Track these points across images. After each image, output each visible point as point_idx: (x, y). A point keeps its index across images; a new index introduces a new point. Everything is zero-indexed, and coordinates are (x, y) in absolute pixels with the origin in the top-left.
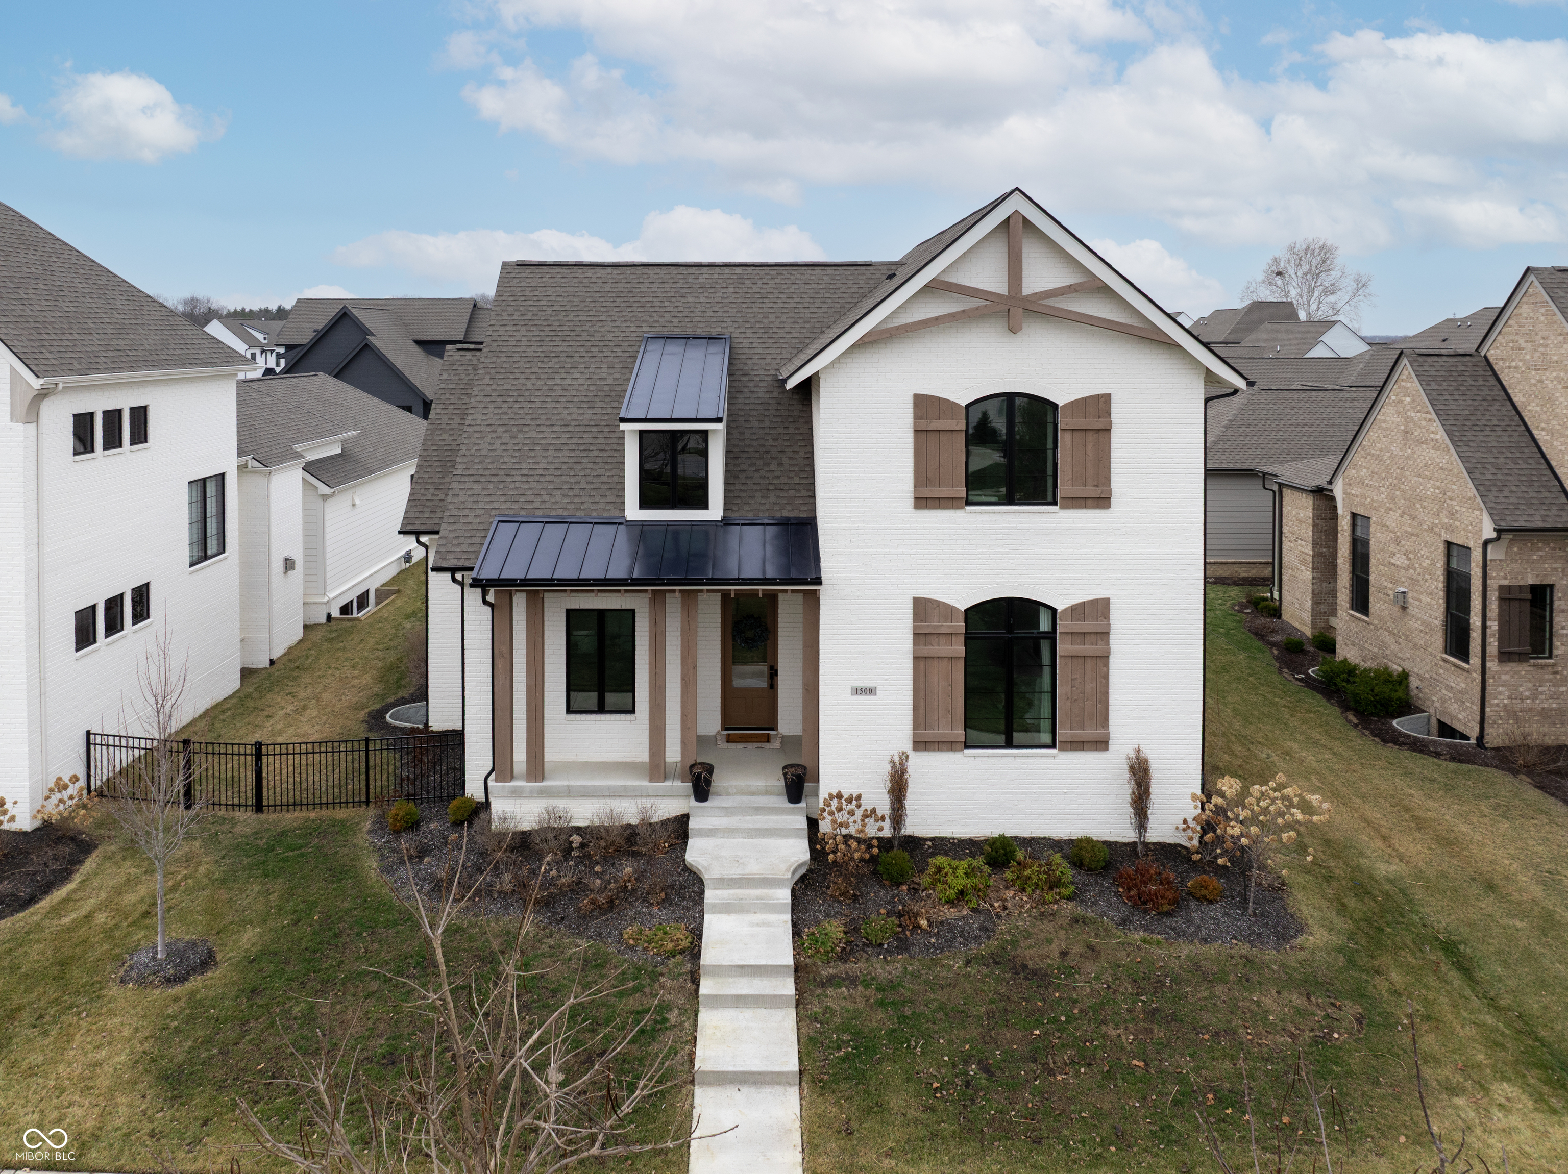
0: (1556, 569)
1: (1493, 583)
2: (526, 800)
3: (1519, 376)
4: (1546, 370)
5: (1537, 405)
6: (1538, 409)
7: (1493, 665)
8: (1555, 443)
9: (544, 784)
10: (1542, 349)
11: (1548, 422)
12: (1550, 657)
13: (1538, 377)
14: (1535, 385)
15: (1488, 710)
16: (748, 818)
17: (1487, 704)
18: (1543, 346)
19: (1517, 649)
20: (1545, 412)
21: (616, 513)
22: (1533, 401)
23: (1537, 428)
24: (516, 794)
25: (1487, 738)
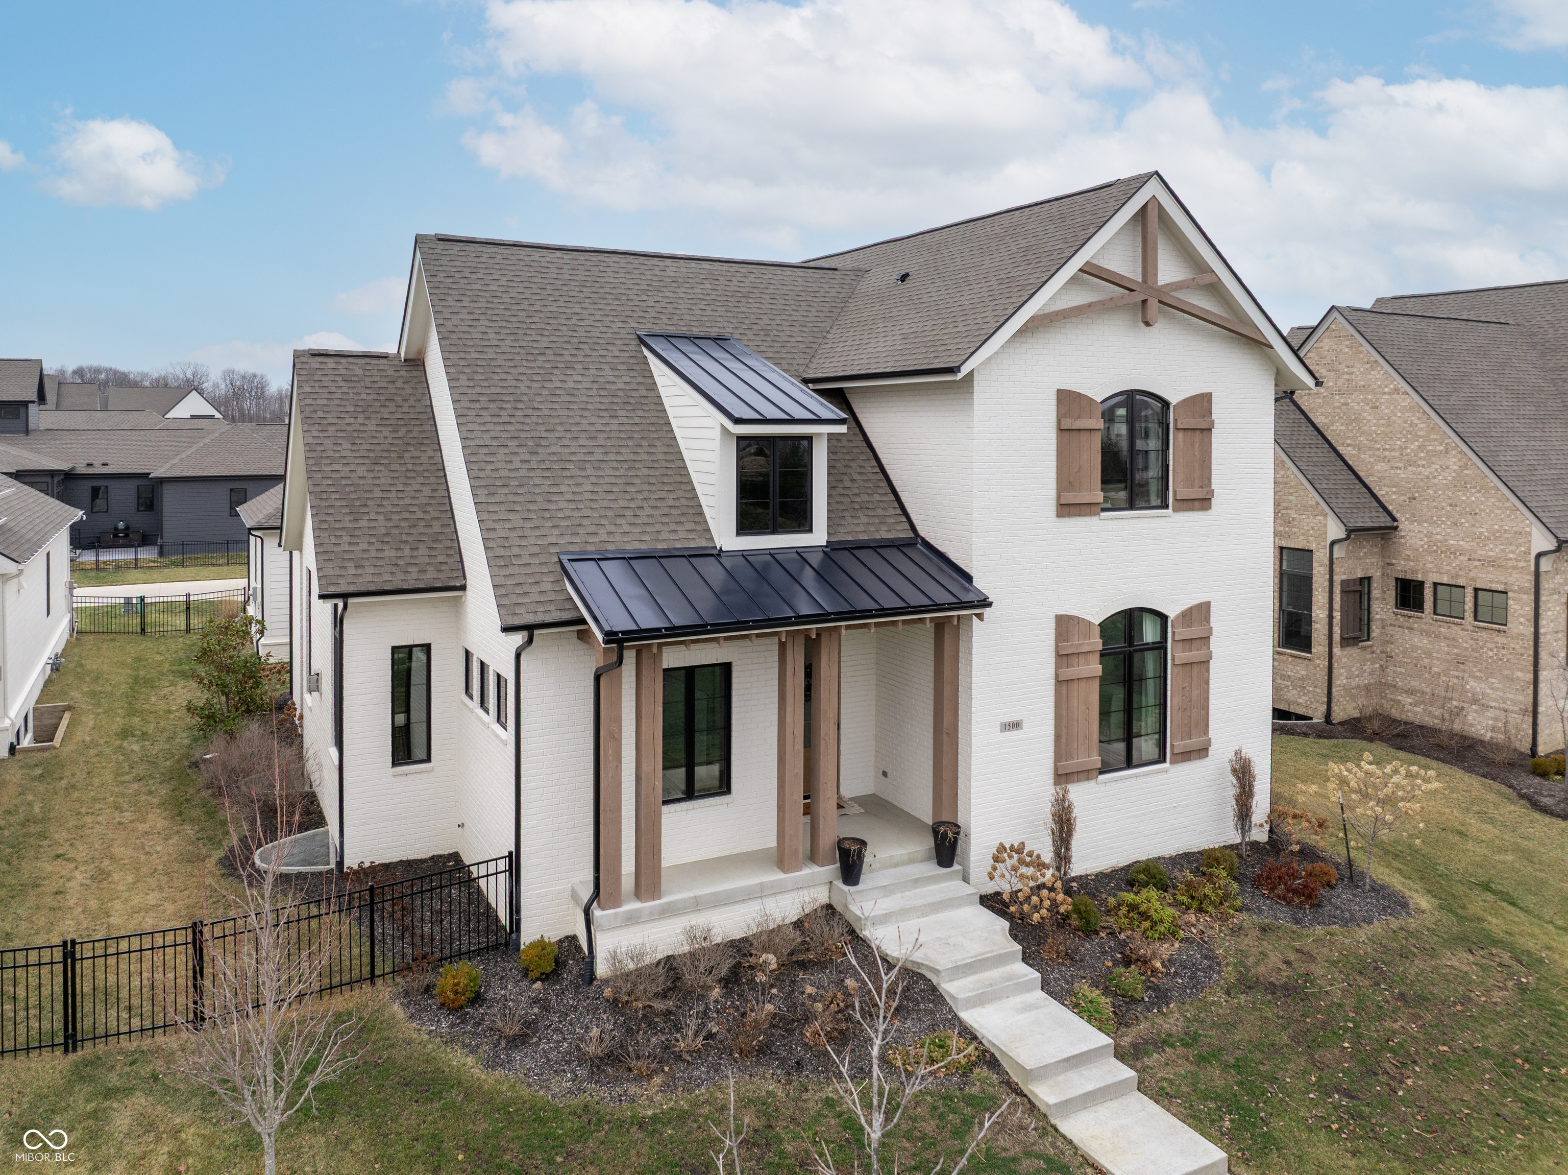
0: (1372, 563)
1: (1337, 579)
2: (647, 926)
3: (1321, 401)
4: (1352, 394)
5: (1342, 425)
6: (1343, 428)
7: (1337, 650)
8: (1363, 456)
9: (664, 900)
10: (1346, 376)
11: (1354, 438)
12: (1368, 640)
13: (1342, 401)
14: (1339, 407)
15: (1334, 690)
16: (908, 893)
17: (1333, 685)
18: (1347, 374)
19: (1351, 635)
20: (1352, 431)
21: (703, 543)
22: (1337, 422)
23: (1343, 444)
24: (632, 920)
25: (1334, 715)
